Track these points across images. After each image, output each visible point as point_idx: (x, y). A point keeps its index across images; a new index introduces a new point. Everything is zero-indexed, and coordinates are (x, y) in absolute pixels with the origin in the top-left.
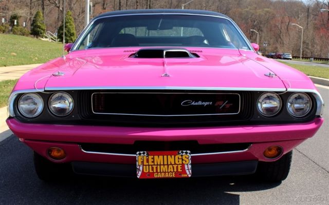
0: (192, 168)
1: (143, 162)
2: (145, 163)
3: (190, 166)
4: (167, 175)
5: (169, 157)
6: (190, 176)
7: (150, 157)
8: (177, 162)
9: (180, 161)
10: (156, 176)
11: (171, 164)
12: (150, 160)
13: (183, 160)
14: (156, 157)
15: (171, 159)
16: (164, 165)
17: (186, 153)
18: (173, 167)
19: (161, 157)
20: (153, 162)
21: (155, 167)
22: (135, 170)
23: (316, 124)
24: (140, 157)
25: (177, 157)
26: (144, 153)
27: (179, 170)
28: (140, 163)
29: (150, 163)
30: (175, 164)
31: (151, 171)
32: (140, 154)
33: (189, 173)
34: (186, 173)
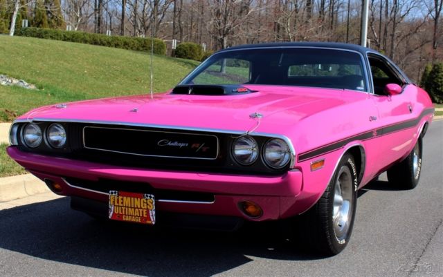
0: (156, 215)
1: (114, 202)
2: (116, 204)
3: (154, 213)
4: (133, 220)
5: (136, 199)
6: (154, 223)
7: (121, 198)
9: (145, 204)
10: (124, 218)
11: (137, 208)
12: (120, 201)
13: (147, 204)
14: (125, 198)
15: (137, 202)
16: (131, 207)
17: (151, 197)
18: (139, 212)
19: (129, 198)
20: (122, 203)
21: (123, 209)
22: (107, 210)
24: (113, 196)
25: (142, 200)
26: (115, 193)
27: (145, 216)
28: (112, 203)
29: (120, 204)
30: (141, 208)
31: (120, 213)
32: (112, 193)
33: (153, 220)
34: (150, 220)
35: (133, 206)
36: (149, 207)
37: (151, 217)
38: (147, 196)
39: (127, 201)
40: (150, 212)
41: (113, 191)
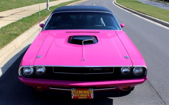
0: (94, 95)
1: (74, 93)
2: (75, 93)
3: (93, 95)
4: (84, 98)
5: (85, 91)
6: (93, 98)
7: (77, 91)
8: (88, 93)
9: (89, 92)
10: (79, 98)
11: (85, 94)
12: (77, 92)
13: (90, 92)
14: (79, 91)
15: (85, 92)
16: (82, 94)
17: (91, 90)
18: (86, 95)
19: (81, 91)
20: (78, 93)
21: (79, 95)
22: (71, 95)
23: (144, 79)
24: (73, 91)
25: (88, 91)
26: (74, 89)
27: (89, 96)
28: (73, 93)
29: (77, 93)
30: (87, 94)
31: (77, 96)
32: (73, 90)
33: (92, 97)
34: (91, 97)
35: (83, 93)
36: (90, 93)
37: (92, 96)
38: (90, 89)
39: (80, 92)
40: (91, 95)
41: (73, 89)
